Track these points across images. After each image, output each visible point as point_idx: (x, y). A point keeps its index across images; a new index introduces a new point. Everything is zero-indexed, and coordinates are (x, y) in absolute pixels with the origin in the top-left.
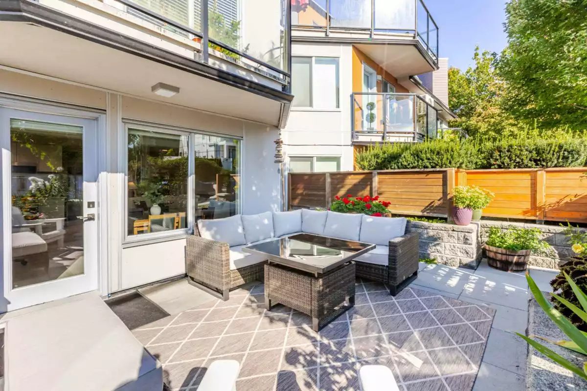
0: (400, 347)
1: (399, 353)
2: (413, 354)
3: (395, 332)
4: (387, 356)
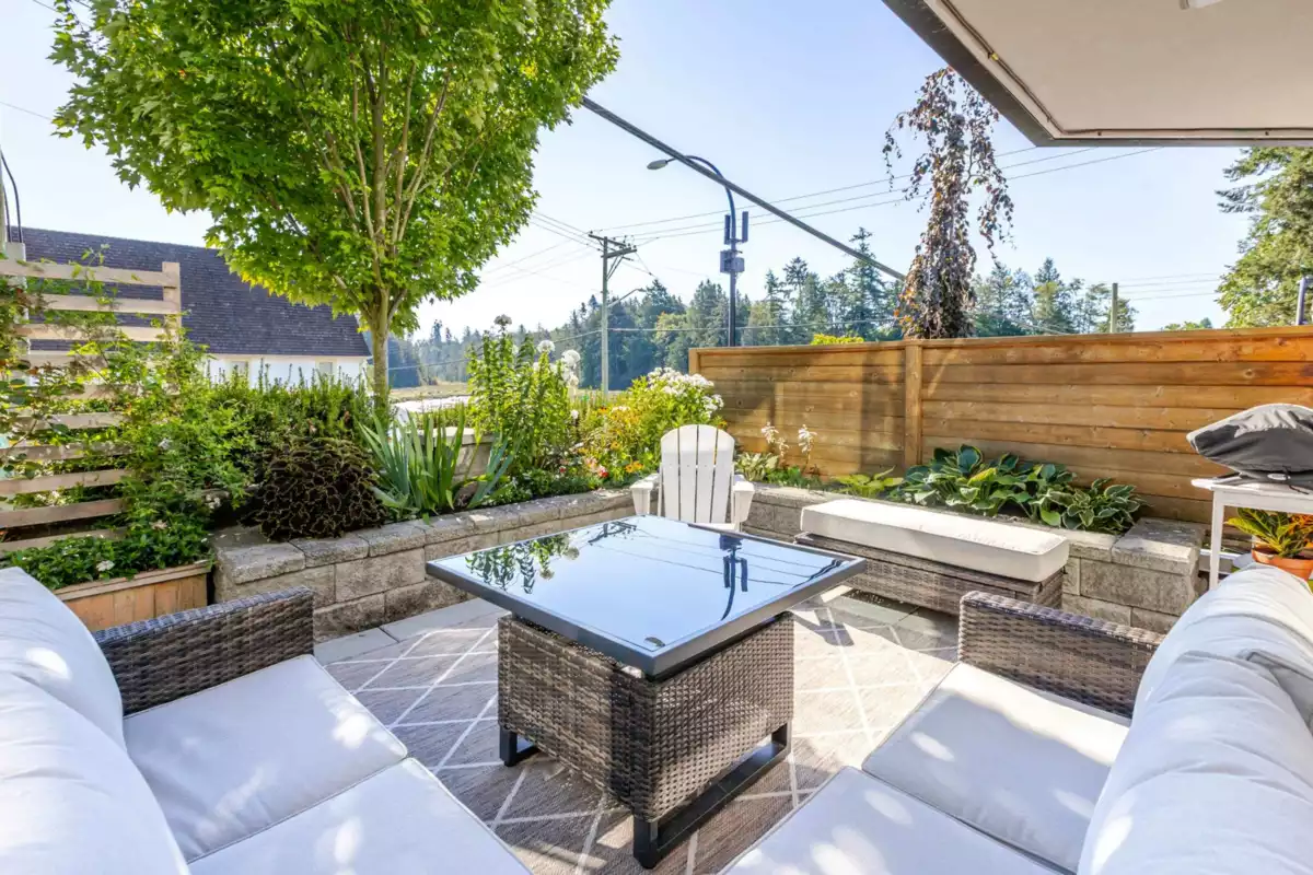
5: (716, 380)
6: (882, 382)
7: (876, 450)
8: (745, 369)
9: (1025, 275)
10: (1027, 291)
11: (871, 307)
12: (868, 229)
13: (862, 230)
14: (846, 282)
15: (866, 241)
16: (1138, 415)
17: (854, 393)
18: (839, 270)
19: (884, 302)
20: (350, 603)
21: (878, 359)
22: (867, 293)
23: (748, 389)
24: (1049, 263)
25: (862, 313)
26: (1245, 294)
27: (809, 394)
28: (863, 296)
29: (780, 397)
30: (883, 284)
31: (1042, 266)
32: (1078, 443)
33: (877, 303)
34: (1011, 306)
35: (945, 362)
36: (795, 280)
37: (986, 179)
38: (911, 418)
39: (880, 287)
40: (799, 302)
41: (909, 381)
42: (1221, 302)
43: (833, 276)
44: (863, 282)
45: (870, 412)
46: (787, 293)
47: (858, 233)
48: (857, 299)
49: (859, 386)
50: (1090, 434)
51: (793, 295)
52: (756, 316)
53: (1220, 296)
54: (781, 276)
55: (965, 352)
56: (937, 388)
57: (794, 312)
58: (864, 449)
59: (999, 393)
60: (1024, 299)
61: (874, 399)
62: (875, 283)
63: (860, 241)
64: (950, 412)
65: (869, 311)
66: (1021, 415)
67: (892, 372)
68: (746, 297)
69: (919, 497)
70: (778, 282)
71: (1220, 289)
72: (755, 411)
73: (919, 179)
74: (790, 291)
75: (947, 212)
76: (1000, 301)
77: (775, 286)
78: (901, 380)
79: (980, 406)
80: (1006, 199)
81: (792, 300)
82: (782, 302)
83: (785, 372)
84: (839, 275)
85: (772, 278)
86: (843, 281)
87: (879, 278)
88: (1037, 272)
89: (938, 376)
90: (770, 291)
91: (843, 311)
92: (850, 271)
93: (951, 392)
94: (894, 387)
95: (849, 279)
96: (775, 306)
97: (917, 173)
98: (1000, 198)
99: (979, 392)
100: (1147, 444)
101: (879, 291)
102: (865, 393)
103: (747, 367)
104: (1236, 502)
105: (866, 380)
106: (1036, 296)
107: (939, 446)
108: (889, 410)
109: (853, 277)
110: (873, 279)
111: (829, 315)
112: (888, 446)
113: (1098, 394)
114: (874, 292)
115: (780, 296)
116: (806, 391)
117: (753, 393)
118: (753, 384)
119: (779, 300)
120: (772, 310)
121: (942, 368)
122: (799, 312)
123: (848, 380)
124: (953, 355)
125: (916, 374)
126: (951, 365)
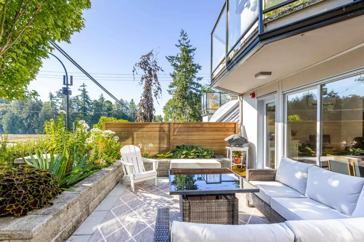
0: (138, 222)
1: (137, 219)
2: (130, 222)
3: (143, 230)
4: (142, 216)
5: (115, 132)
6: (164, 132)
7: (163, 147)
8: (123, 129)
9: (127, 102)
10: (128, 106)
11: (87, 107)
12: (85, 84)
13: (84, 84)
14: (79, 99)
15: (85, 87)
16: (212, 137)
17: (157, 134)
18: (77, 95)
19: (91, 106)
20: (64, 230)
21: (163, 126)
22: (86, 103)
23: (124, 134)
24: (132, 100)
25: (84, 109)
26: (167, 110)
27: (144, 135)
28: (85, 104)
29: (135, 136)
30: (91, 101)
31: (131, 100)
32: (203, 142)
33: (89, 106)
34: (124, 110)
35: (178, 127)
36: (60, 96)
37: (155, 83)
38: (171, 139)
39: (90, 101)
40: (62, 104)
41: (171, 131)
42: (163, 111)
43: (74, 96)
44: (84, 99)
45: (161, 139)
46: (57, 100)
47: (82, 85)
48: (83, 104)
49: (158, 133)
50: (205, 141)
51: (59, 101)
52: (45, 107)
53: (163, 110)
54: (55, 95)
55: (182, 125)
56: (177, 133)
57: (61, 107)
58: (160, 148)
59: (190, 133)
60: (127, 108)
61: (162, 135)
62: (88, 100)
63: (83, 87)
64: (179, 138)
65: (87, 108)
66: (194, 138)
67: (166, 129)
68: (40, 100)
69: (182, 157)
70: (54, 96)
71: (163, 109)
72: (127, 140)
73: (143, 80)
74: (59, 100)
75: (148, 89)
76: (122, 108)
77: (53, 97)
78: (169, 131)
79: (185, 136)
80: (160, 89)
81: (59, 103)
82: (56, 103)
83: (137, 129)
84: (76, 97)
85: (52, 94)
86: (78, 98)
87: (89, 99)
88: (130, 102)
89: (177, 130)
90: (51, 99)
91: (78, 108)
92: (80, 96)
93: (179, 134)
94: (167, 133)
95: (80, 98)
96: (53, 104)
97: (142, 79)
98: (159, 88)
99: (186, 133)
100: (213, 142)
101: (90, 103)
102: (160, 134)
103: (124, 128)
104: (234, 150)
105: (160, 131)
106: (130, 107)
107: (177, 145)
108: (166, 138)
109: (81, 97)
110: (88, 99)
111: (73, 108)
112: (165, 146)
113: (206, 133)
114: (88, 102)
115: (55, 101)
116: (143, 134)
117: (126, 135)
118: (126, 133)
119: (54, 102)
120: (52, 105)
121: (178, 128)
122: (62, 106)
123: (155, 131)
124: (180, 125)
125: (172, 129)
126: (179, 128)
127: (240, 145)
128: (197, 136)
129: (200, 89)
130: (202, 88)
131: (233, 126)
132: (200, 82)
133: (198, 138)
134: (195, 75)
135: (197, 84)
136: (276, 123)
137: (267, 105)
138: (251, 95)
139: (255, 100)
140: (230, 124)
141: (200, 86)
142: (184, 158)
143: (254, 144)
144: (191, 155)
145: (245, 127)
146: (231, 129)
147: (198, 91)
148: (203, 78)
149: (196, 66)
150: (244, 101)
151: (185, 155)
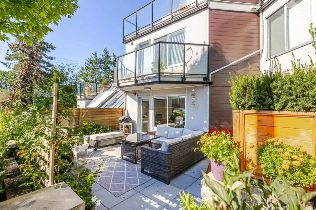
55: (89, 110)
56: (84, 116)
89: (84, 114)
93: (86, 116)
99: (91, 116)
113: (105, 115)
124: (87, 111)
125: (81, 114)
126: (87, 112)
127: (128, 122)
128: (100, 118)
129: (50, 68)
130: (52, 68)
131: (121, 110)
132: (51, 62)
133: (100, 119)
134: (45, 54)
135: (48, 63)
136: (149, 110)
137: (142, 100)
138: (134, 93)
139: (136, 97)
140: (120, 109)
141: (52, 65)
142: (96, 133)
143: (135, 121)
144: (100, 131)
145: (128, 111)
146: (120, 112)
147: (48, 70)
148: (55, 58)
149: (48, 45)
150: (127, 95)
151: (95, 132)
